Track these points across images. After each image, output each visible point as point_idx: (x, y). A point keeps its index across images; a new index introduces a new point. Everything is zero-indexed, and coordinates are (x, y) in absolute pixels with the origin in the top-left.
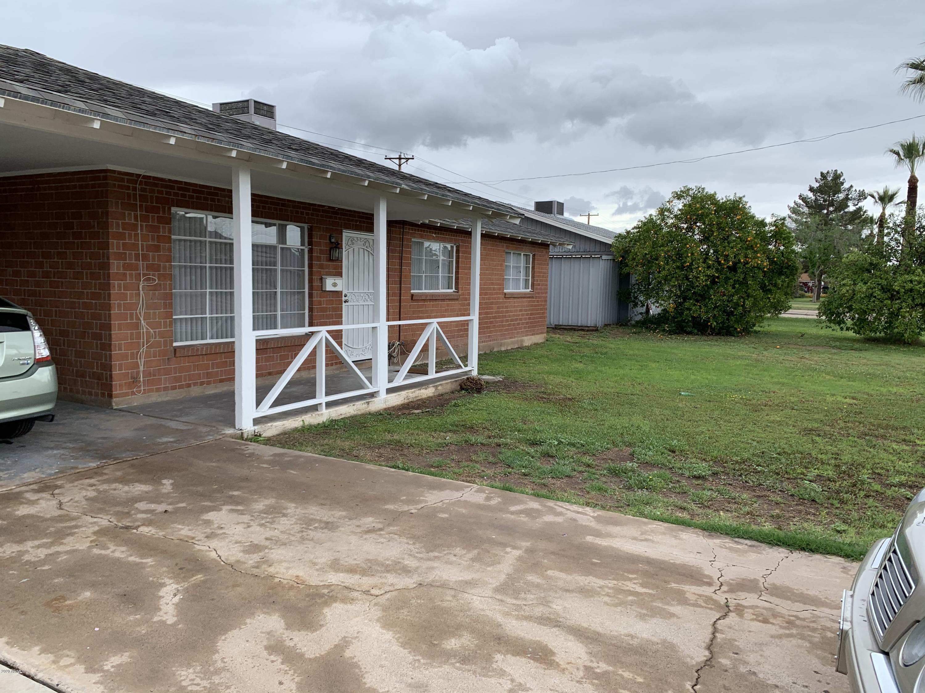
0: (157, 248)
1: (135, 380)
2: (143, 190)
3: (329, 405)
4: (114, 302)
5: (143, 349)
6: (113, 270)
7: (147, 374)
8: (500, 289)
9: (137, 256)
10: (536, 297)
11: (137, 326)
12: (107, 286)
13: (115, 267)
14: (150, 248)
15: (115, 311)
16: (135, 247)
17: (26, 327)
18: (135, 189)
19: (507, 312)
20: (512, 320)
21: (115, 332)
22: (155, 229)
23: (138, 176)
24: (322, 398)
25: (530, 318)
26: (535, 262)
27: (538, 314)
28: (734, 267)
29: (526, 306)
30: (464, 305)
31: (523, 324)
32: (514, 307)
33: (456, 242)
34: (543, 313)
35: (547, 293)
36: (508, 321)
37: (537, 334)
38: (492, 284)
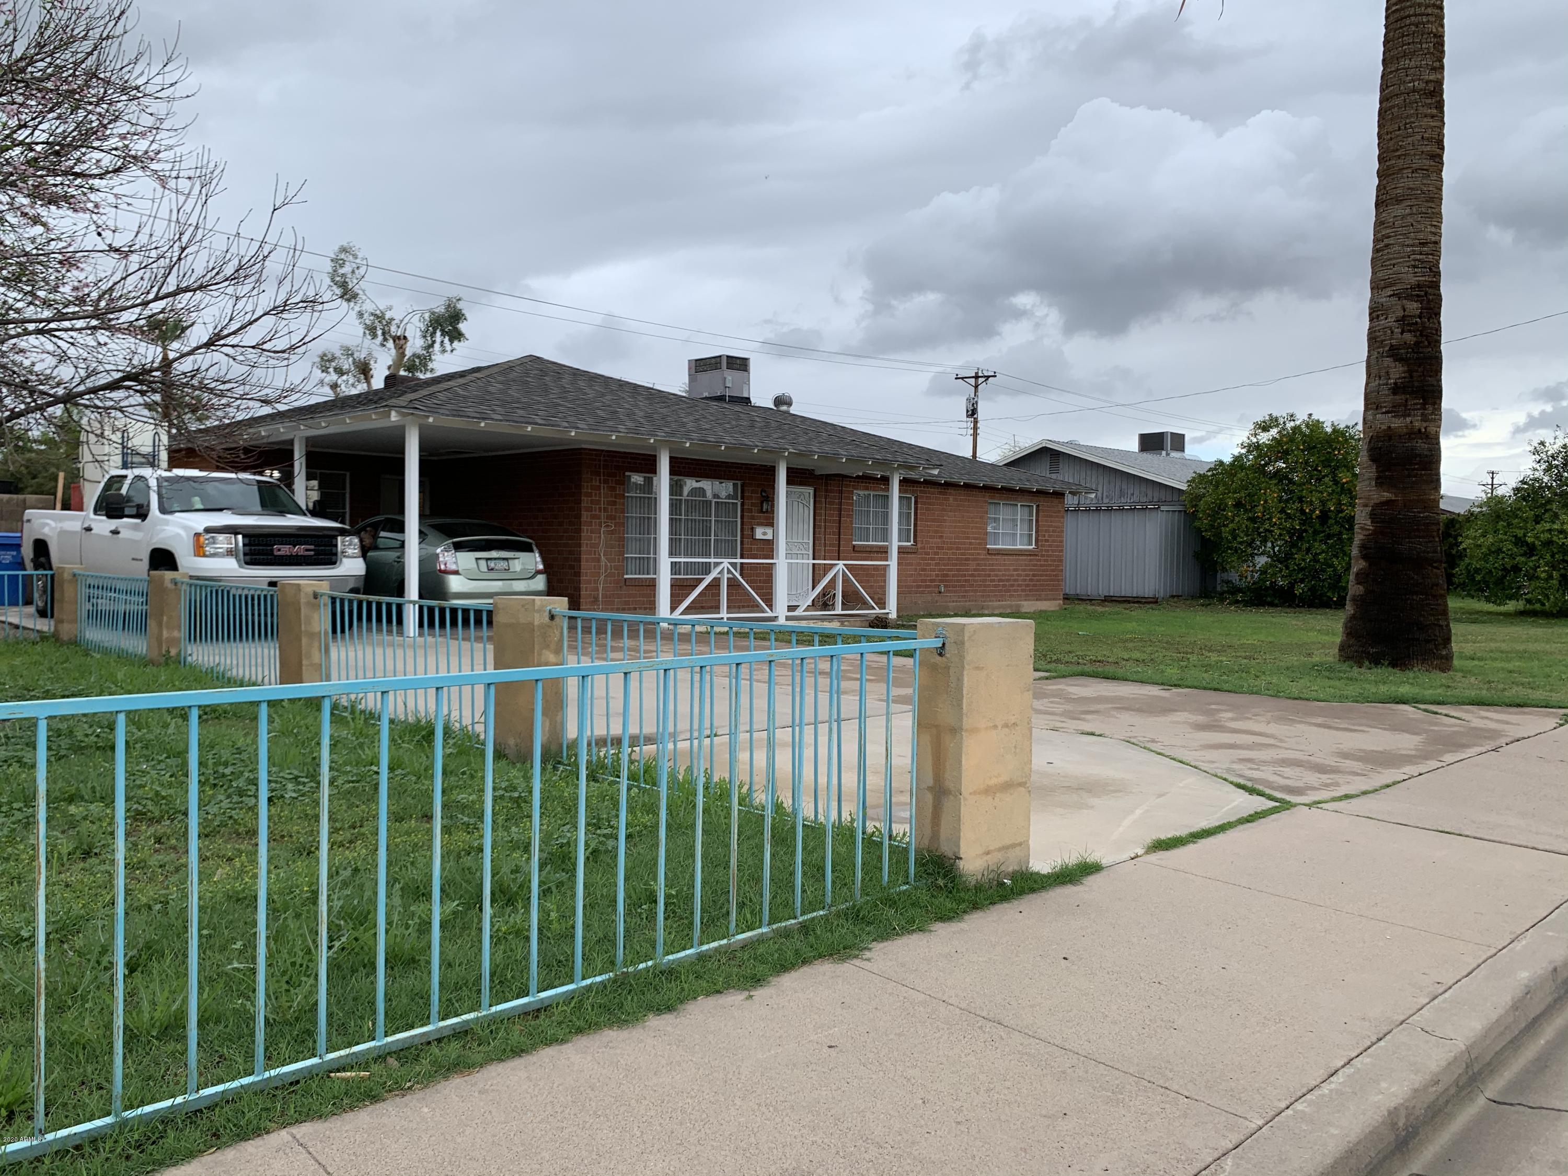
0: (614, 503)
1: (596, 600)
2: (605, 461)
4: (583, 542)
5: (602, 577)
6: (584, 519)
7: (604, 596)
8: (980, 544)
9: (600, 508)
10: (1043, 556)
11: (599, 560)
12: (579, 531)
13: (585, 516)
14: (609, 503)
15: (584, 548)
16: (598, 502)
17: (531, 551)
18: (600, 460)
19: (993, 570)
20: (1000, 580)
21: (583, 563)
22: (613, 489)
23: (602, 451)
24: (724, 614)
25: (1031, 580)
26: (1041, 514)
27: (1046, 575)
28: (1324, 517)
29: (1026, 565)
30: (925, 559)
31: (1019, 585)
32: (1005, 565)
33: (913, 492)
34: (1056, 575)
35: (1061, 551)
36: (993, 581)
37: (1045, 600)
38: (968, 538)
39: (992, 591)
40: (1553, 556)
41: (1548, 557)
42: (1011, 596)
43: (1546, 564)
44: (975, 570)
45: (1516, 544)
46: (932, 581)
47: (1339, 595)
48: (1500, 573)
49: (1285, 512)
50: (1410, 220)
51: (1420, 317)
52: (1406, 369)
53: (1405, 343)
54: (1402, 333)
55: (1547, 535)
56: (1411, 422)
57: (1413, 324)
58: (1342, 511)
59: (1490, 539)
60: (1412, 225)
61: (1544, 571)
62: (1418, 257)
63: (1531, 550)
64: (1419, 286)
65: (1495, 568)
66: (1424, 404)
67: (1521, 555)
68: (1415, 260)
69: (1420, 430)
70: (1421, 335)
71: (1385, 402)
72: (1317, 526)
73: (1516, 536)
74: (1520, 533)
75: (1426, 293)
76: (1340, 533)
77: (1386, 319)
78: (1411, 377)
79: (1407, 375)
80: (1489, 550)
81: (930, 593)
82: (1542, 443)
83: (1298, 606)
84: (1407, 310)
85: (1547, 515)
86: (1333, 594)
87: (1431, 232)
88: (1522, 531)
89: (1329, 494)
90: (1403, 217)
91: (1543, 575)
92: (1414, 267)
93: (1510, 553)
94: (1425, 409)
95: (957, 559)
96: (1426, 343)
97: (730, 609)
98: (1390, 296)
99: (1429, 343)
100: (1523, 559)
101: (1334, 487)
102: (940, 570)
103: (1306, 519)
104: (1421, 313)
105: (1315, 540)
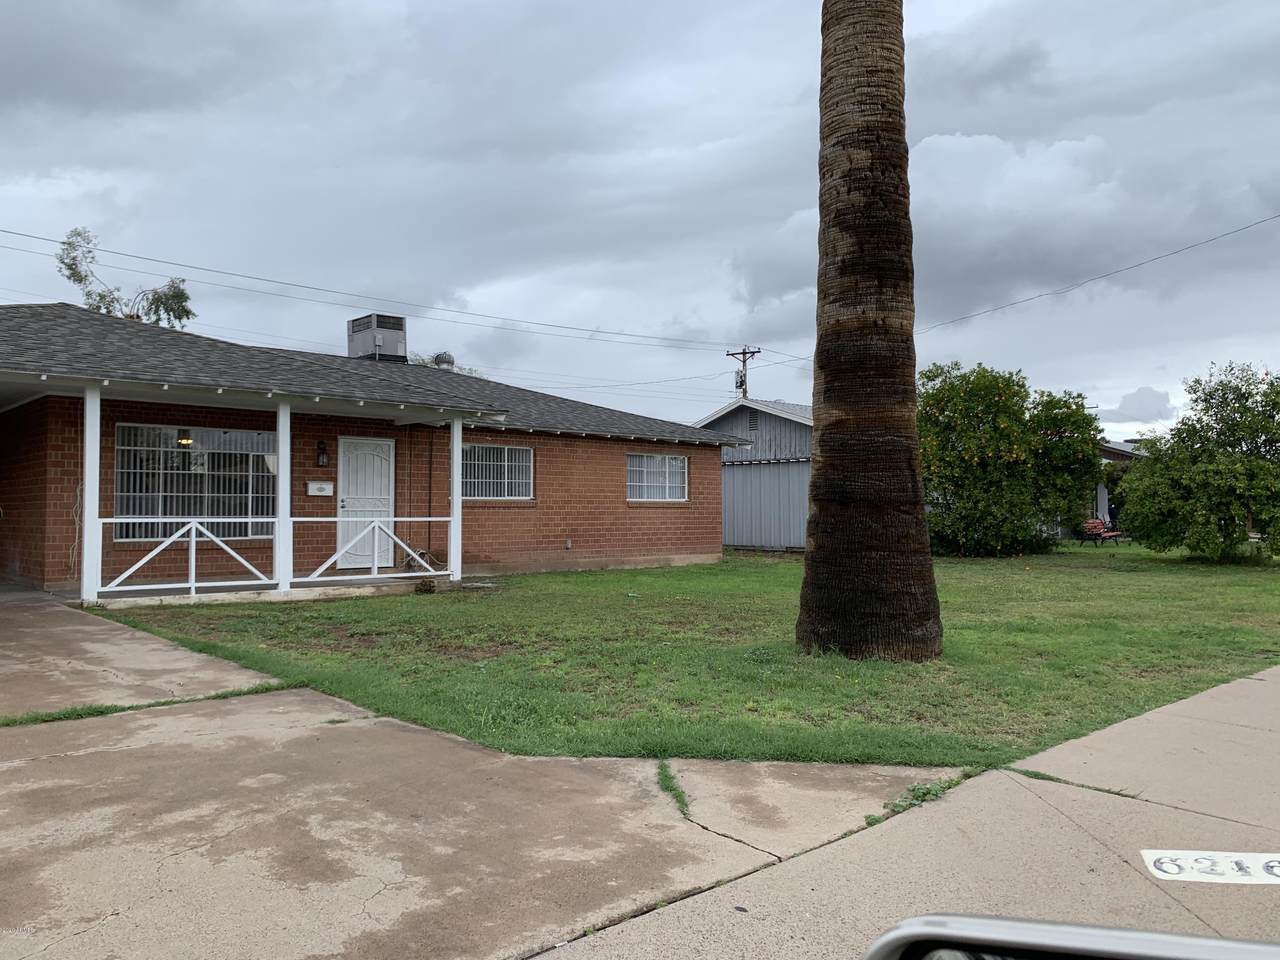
1: (69, 568)
3: (199, 590)
4: (50, 501)
5: (78, 542)
6: (51, 476)
8: (617, 497)
9: (76, 464)
10: (698, 508)
11: (72, 523)
12: (46, 489)
13: (53, 472)
15: (51, 509)
16: (74, 457)
19: (635, 524)
20: (643, 534)
21: (50, 527)
24: (192, 584)
25: (683, 534)
26: (692, 466)
27: (702, 528)
28: (983, 464)
29: (676, 518)
30: (548, 514)
31: (668, 539)
32: (650, 518)
33: (530, 445)
34: (714, 528)
35: (720, 503)
36: (635, 535)
37: (701, 553)
38: (603, 491)
39: (633, 546)
40: (1210, 498)
41: (1205, 500)
42: (659, 550)
43: (1204, 508)
44: (612, 524)
45: (1173, 487)
46: (556, 536)
47: (1003, 543)
48: (1157, 518)
49: (944, 459)
50: (852, 42)
51: (871, 170)
52: (854, 240)
53: (853, 206)
54: (849, 192)
55: (1202, 476)
56: (864, 312)
57: (861, 178)
58: (1001, 458)
59: (1147, 482)
60: (856, 47)
61: (1202, 515)
62: (865, 90)
63: (1187, 494)
64: (868, 129)
65: (1152, 513)
66: (881, 286)
67: (1178, 499)
68: (862, 94)
69: (875, 322)
70: (873, 194)
71: (832, 287)
72: (978, 473)
73: (1172, 479)
74: (1176, 475)
75: (878, 138)
76: (1001, 481)
77: (831, 176)
78: (862, 251)
79: (856, 248)
80: (1145, 494)
81: (557, 548)
82: (1197, 382)
83: (965, 556)
84: (855, 161)
85: (1205, 456)
86: (997, 542)
87: (881, 56)
88: (1179, 474)
89: (988, 440)
90: (845, 39)
91: (1200, 519)
92: (861, 103)
93: (1165, 496)
94: (881, 293)
95: (590, 513)
96: (881, 204)
97: (200, 577)
98: (833, 146)
99: (885, 204)
100: (1178, 502)
101: (993, 433)
102: (567, 525)
103: (967, 468)
104: (872, 164)
105: (975, 488)
